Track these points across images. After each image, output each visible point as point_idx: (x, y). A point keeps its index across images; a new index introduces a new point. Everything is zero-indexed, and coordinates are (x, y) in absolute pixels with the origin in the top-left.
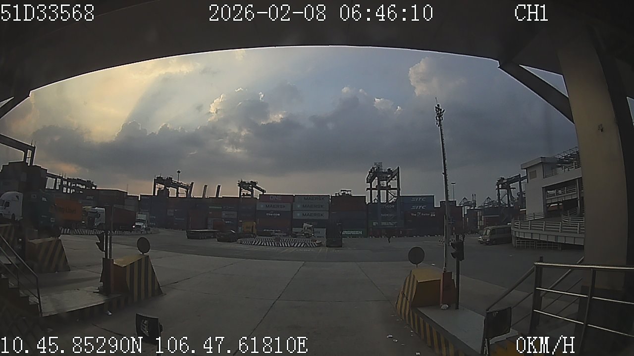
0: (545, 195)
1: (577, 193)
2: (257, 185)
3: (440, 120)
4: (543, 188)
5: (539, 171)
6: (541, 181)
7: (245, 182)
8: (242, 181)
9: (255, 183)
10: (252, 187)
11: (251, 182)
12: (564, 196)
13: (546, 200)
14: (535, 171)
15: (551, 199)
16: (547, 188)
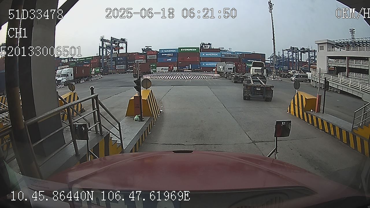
0: (327, 62)
1: (346, 64)
3: (271, 10)
4: (327, 56)
5: (325, 47)
6: (326, 53)
12: (339, 64)
13: (328, 64)
15: (332, 64)
16: (330, 57)
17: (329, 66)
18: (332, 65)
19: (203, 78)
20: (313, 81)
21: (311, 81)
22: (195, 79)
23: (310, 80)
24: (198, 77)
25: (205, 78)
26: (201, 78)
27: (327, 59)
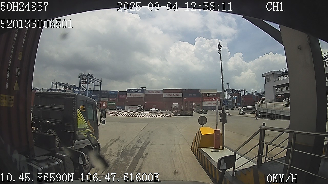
3: (220, 51)
4: (274, 86)
5: (272, 78)
6: (273, 83)
12: (285, 91)
13: (275, 93)
15: (278, 92)
16: (276, 87)
17: (275, 95)
18: (279, 94)
19: (155, 116)
22: (148, 117)
24: (151, 116)
25: (157, 116)
26: (154, 116)
27: (274, 89)
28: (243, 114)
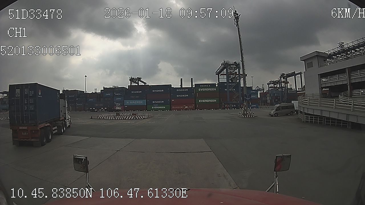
0: (320, 81)
2: (141, 80)
3: (237, 23)
4: (318, 74)
5: (315, 62)
6: (317, 70)
7: (133, 78)
8: (132, 78)
9: (140, 79)
10: (138, 81)
11: (138, 78)
13: (321, 84)
14: (312, 62)
15: (325, 83)
17: (321, 87)
20: (301, 112)
21: (299, 112)
23: (297, 111)
27: (319, 79)
28: (276, 115)
